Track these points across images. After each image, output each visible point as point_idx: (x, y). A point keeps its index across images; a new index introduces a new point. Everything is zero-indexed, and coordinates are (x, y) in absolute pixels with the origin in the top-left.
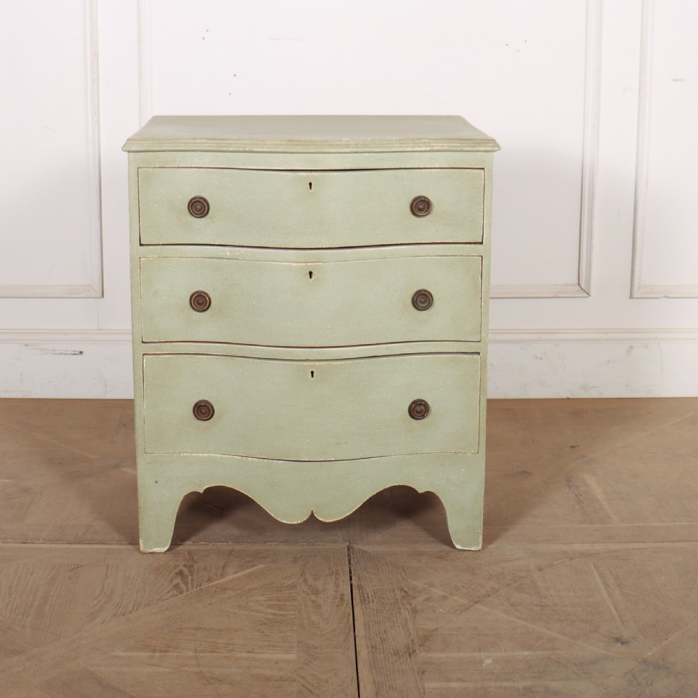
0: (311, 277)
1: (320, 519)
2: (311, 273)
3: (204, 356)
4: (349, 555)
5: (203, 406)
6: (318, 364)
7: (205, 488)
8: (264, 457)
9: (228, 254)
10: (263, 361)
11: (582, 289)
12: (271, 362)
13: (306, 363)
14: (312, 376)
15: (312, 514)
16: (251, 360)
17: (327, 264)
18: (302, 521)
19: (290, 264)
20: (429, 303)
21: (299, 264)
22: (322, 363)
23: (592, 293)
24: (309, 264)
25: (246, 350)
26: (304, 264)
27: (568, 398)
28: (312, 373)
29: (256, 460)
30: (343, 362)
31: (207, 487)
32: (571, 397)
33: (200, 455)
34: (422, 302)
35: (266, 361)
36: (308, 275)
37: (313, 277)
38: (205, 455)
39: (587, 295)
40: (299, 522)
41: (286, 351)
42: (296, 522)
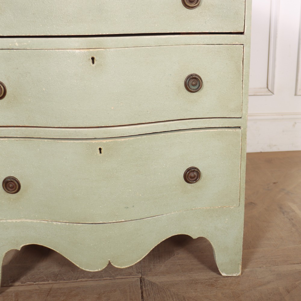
0: (93, 63)
1: (116, 266)
2: (93, 59)
3: (6, 139)
4: (141, 287)
5: (9, 181)
6: (105, 141)
7: (21, 246)
8: (65, 221)
9: (17, 44)
10: (56, 141)
11: (269, 90)
12: (63, 141)
13: (94, 141)
14: (101, 153)
15: (110, 263)
16: (46, 140)
17: (107, 49)
18: (102, 269)
19: (74, 50)
20: (199, 86)
21: (82, 51)
22: (108, 141)
23: (275, 92)
24: (91, 50)
25: (41, 132)
26: (86, 50)
27: (261, 152)
28: (100, 149)
29: (60, 223)
30: (127, 139)
31: (23, 245)
32: (263, 151)
33: (14, 221)
34: (193, 85)
35: (59, 141)
36: (91, 61)
37: (95, 62)
38: (18, 221)
39: (271, 94)
40: (100, 270)
41: (75, 131)
42: (97, 270)
